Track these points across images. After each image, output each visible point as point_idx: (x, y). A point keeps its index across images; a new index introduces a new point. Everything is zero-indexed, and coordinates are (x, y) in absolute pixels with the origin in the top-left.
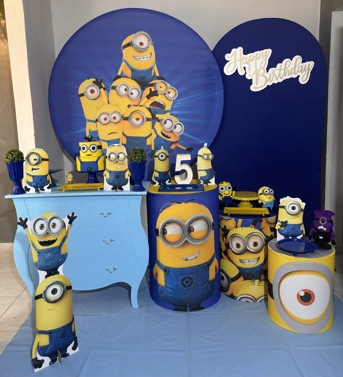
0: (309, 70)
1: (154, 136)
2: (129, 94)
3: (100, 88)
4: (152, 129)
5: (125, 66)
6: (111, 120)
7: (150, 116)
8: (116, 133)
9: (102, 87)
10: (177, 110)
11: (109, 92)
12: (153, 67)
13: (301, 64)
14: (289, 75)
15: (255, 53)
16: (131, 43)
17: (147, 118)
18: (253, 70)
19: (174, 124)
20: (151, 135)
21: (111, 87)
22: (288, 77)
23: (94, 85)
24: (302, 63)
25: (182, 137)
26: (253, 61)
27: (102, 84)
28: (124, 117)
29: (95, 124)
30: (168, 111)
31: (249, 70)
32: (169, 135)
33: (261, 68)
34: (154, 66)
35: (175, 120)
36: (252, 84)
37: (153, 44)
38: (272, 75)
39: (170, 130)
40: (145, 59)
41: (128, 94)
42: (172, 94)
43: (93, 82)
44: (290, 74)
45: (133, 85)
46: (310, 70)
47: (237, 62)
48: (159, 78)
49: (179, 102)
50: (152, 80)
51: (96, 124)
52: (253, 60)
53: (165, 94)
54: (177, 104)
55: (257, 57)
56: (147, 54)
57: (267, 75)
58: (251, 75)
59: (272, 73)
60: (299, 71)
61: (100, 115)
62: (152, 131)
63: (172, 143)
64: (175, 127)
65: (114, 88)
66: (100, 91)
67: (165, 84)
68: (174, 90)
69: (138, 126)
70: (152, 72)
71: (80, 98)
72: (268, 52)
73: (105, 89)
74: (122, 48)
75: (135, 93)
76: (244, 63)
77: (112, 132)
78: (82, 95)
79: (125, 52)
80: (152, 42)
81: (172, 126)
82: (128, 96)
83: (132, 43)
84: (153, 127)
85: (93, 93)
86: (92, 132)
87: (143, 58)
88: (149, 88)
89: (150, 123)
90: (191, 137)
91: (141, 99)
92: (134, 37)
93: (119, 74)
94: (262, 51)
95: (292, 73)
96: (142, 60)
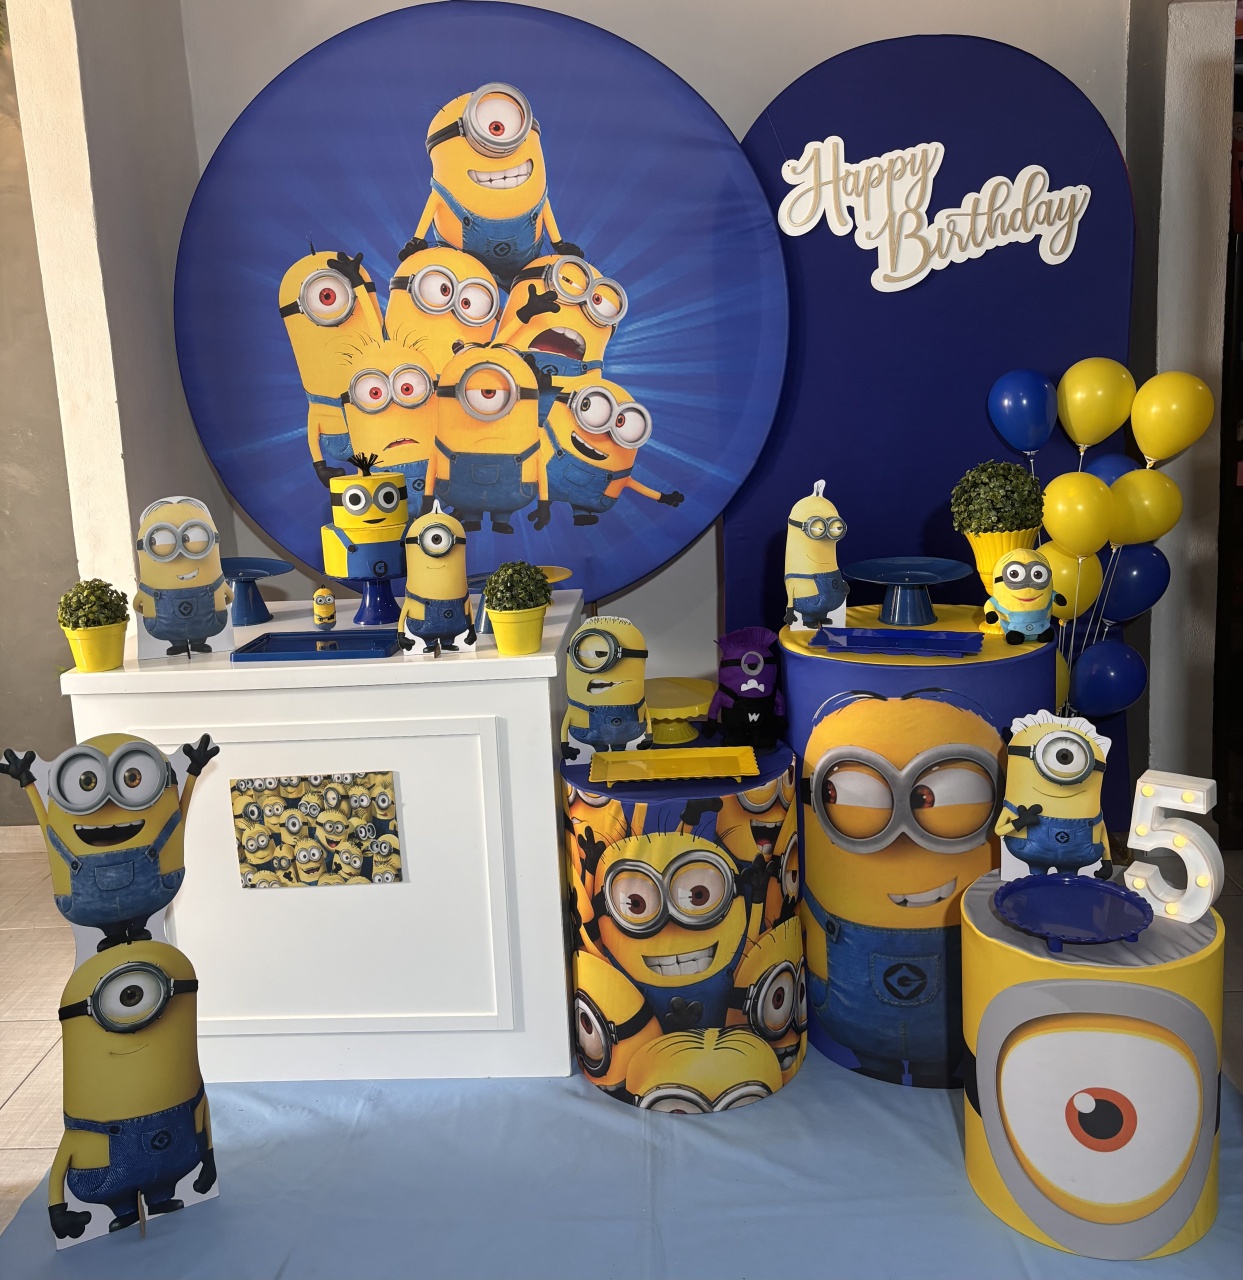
0: (1073, 216)
1: (547, 452)
2: (457, 305)
3: (354, 286)
4: (540, 425)
5: (439, 207)
6: (395, 398)
7: (531, 383)
8: (412, 441)
9: (361, 281)
10: (626, 359)
11: (384, 299)
12: (539, 210)
13: (1046, 196)
14: (1005, 233)
15: (887, 156)
16: (460, 124)
17: (522, 389)
18: (880, 215)
19: (617, 410)
20: (536, 447)
21: (392, 279)
22: (1002, 240)
23: (334, 273)
24: (1050, 190)
25: (643, 454)
26: (879, 183)
27: (360, 271)
28: (440, 384)
29: (339, 410)
30: (593, 365)
31: (868, 218)
32: (601, 448)
33: (909, 210)
34: (541, 205)
35: (621, 395)
36: (877, 267)
37: (539, 129)
38: (947, 235)
39: (604, 429)
40: (511, 182)
41: (453, 305)
42: (609, 305)
43: (331, 263)
44: (1011, 231)
45: (470, 273)
46: (1076, 215)
47: (824, 188)
48: (561, 249)
49: (630, 332)
50: (537, 257)
51: (344, 412)
52: (880, 181)
53: (582, 305)
54: (625, 340)
55: (896, 171)
56: (516, 165)
57: (930, 233)
58: (873, 236)
59: (945, 227)
60: (1041, 218)
61: (358, 379)
62: (538, 433)
63: (611, 476)
64: (621, 421)
65: (403, 283)
66: (354, 293)
67: (584, 271)
68: (616, 291)
69: (490, 418)
70: (537, 225)
71: (287, 319)
72: (933, 153)
73: (370, 288)
74: (429, 143)
75: (479, 302)
76: (849, 190)
77: (399, 439)
78: (293, 309)
79: (437, 155)
80: (534, 122)
81: (611, 415)
82: (452, 311)
83: (462, 126)
84: (542, 421)
85: (330, 301)
86: (329, 439)
87: (505, 178)
88: (526, 284)
89: (531, 407)
90: (675, 455)
91: (498, 321)
92: (472, 103)
93: (420, 233)
94: (910, 151)
95: (1017, 226)
96: (501, 183)
